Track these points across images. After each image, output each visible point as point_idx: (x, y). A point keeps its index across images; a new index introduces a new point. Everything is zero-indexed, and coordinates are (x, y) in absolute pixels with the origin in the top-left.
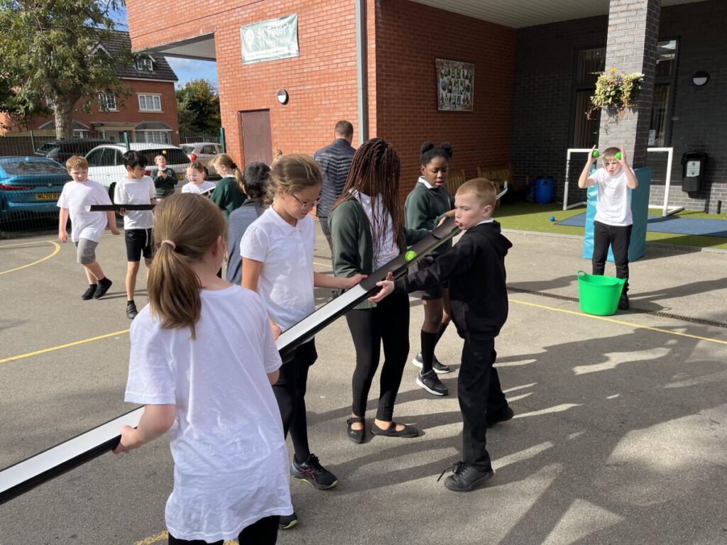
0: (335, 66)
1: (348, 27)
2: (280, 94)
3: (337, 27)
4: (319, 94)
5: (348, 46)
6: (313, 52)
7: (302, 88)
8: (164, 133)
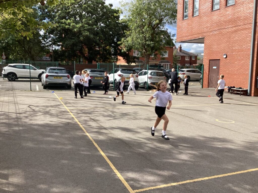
0: (243, 48)
1: (249, 37)
2: (224, 55)
3: (245, 37)
4: (237, 56)
5: (249, 42)
6: (237, 44)
8: (168, 64)
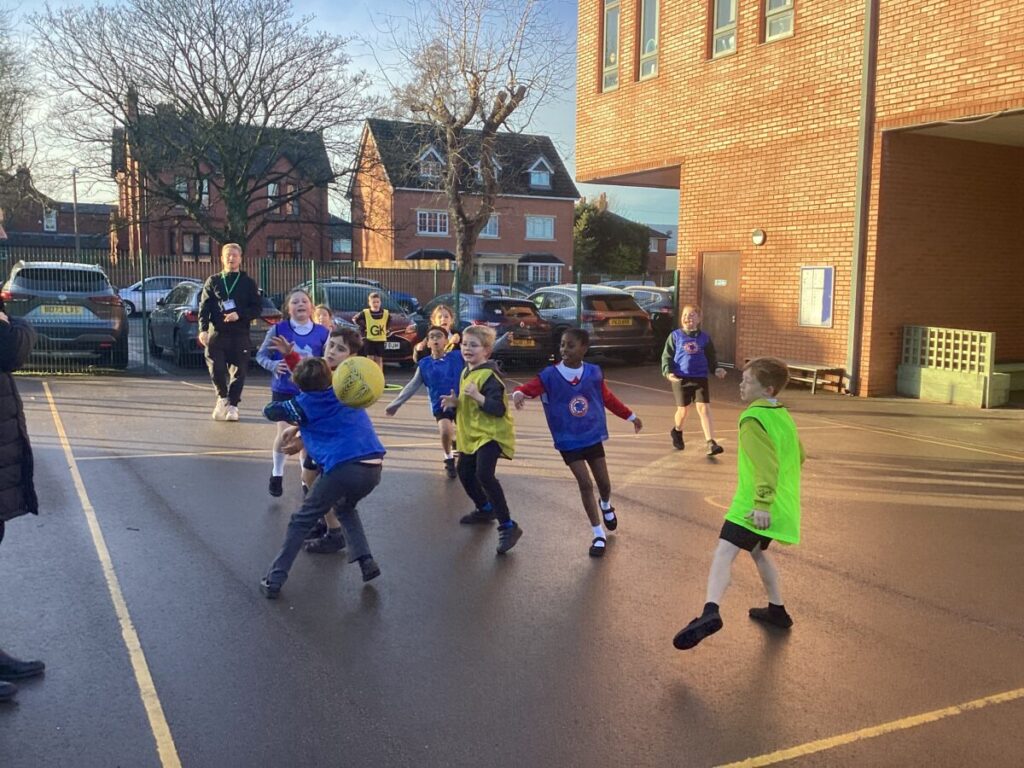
0: (828, 206)
1: (847, 165)
2: (755, 234)
3: (834, 164)
4: (805, 237)
5: (846, 185)
6: (802, 190)
7: (784, 228)
8: (552, 269)
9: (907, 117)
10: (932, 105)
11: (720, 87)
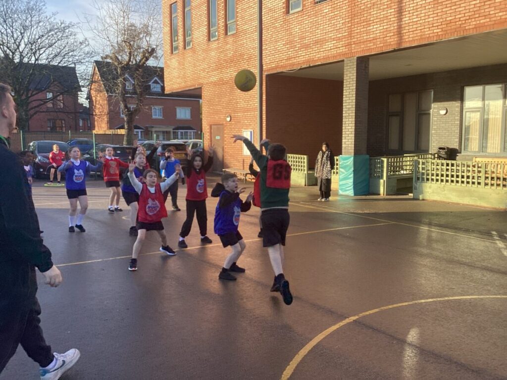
0: (250, 105)
2: (227, 117)
4: (243, 118)
7: (237, 114)
8: (191, 133)
9: (273, 69)
10: (280, 64)
11: (213, 54)
